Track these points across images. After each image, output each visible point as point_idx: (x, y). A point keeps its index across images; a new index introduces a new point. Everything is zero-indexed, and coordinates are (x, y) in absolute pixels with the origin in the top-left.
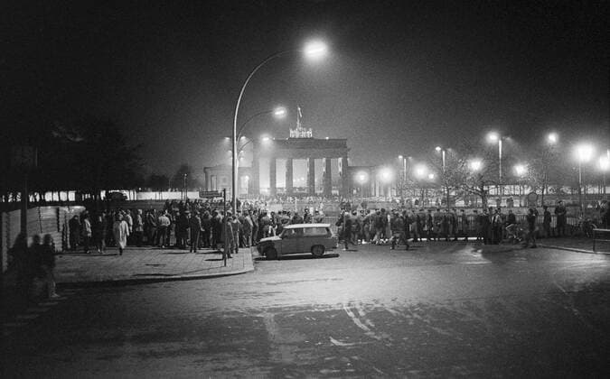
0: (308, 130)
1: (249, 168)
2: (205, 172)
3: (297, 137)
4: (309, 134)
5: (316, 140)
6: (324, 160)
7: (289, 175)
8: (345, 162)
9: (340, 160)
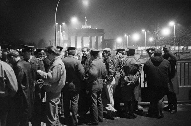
0: (89, 25)
1: (67, 40)
2: (50, 42)
3: (85, 28)
4: (90, 27)
5: (92, 30)
6: (95, 37)
7: (82, 42)
8: (103, 38)
9: (101, 37)
